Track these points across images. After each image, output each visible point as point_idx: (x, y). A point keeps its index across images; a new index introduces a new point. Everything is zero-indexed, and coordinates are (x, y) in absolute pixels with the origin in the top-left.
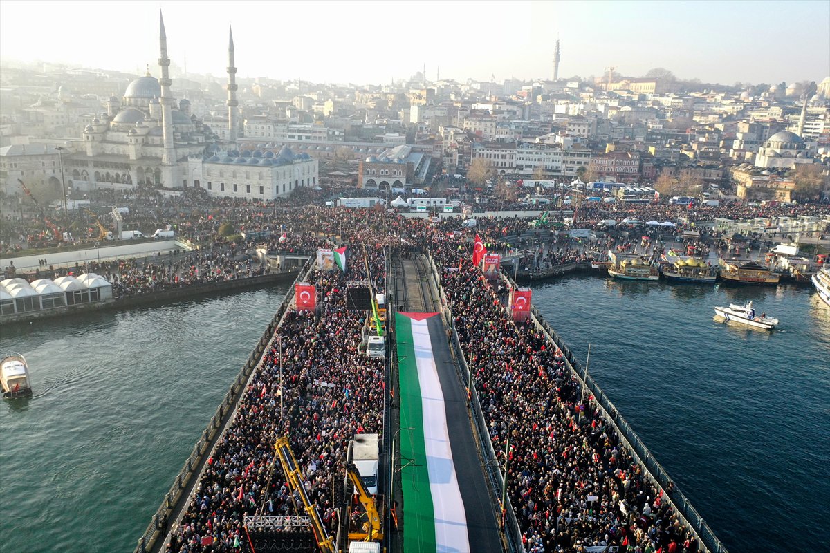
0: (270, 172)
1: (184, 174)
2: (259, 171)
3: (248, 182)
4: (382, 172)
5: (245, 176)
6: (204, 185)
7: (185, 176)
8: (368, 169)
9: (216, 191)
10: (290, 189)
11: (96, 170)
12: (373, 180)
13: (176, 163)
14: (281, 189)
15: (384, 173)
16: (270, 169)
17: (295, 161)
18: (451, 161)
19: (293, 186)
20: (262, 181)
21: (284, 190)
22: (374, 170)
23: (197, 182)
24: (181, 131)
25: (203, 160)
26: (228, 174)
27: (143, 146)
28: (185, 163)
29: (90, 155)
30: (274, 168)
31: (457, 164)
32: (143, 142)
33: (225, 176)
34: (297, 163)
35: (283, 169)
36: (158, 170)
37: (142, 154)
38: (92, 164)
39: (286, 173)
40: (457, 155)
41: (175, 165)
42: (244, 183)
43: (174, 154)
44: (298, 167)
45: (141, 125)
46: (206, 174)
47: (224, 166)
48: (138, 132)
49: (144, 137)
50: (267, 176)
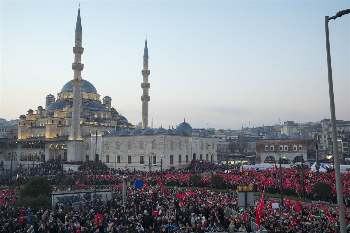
0: (163, 139)
1: (87, 149)
3: (141, 152)
4: (281, 148)
5: (139, 147)
6: (103, 159)
7: (88, 152)
8: (267, 146)
9: (112, 164)
10: (187, 161)
11: (21, 151)
12: (271, 157)
13: (81, 140)
14: (176, 159)
15: (284, 149)
16: (163, 136)
17: (192, 134)
19: (191, 159)
20: (155, 150)
21: (180, 162)
22: (272, 146)
23: (97, 156)
24: (96, 116)
25: (103, 134)
26: (124, 146)
27: (58, 126)
28: (88, 139)
29: (20, 138)
30: (168, 136)
31: (343, 151)
32: (60, 124)
33: (121, 148)
34: (194, 136)
35: (179, 139)
36: (65, 146)
37: (57, 134)
38: (20, 146)
39: (182, 144)
40: (342, 143)
41: (80, 141)
42: (138, 154)
43: (79, 130)
44: (196, 140)
45: (60, 110)
46: (105, 148)
47: (120, 138)
48: (56, 115)
49: (61, 120)
50: (160, 145)
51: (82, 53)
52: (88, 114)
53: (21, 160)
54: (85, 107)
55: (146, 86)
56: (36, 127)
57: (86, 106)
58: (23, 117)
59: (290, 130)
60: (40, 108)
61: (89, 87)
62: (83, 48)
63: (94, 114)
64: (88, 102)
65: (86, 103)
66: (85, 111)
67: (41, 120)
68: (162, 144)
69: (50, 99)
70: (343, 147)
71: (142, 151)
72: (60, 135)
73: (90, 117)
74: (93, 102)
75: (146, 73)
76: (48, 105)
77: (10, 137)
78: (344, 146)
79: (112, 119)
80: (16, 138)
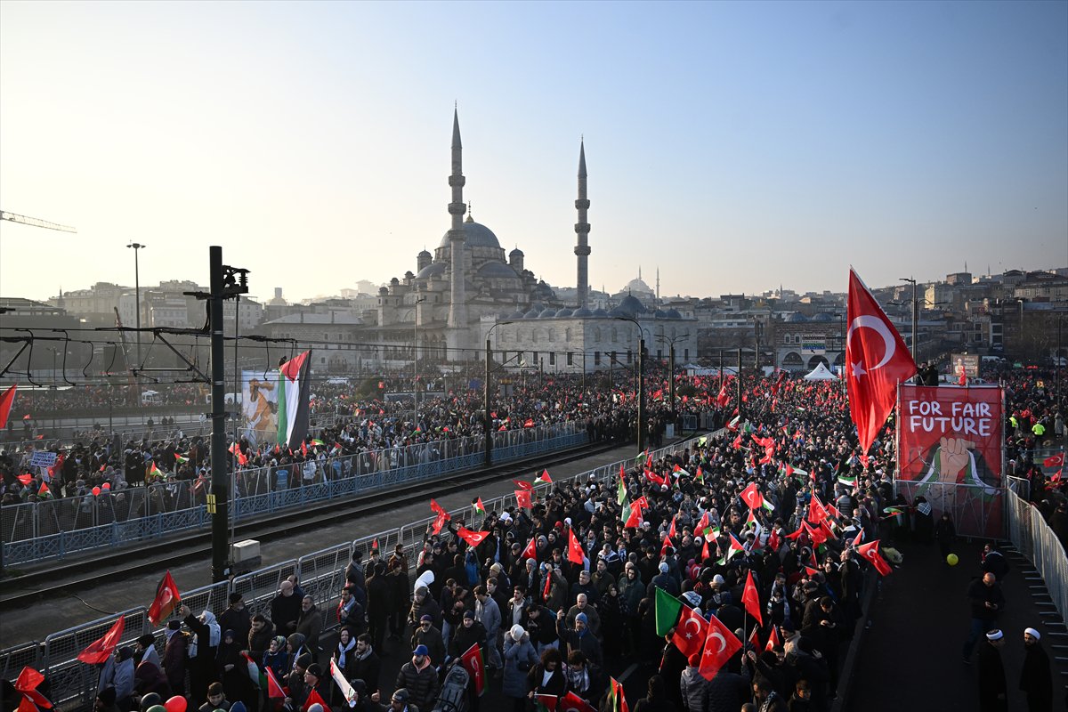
1: (476, 341)
2: (566, 327)
3: (551, 346)
5: (548, 336)
6: (498, 358)
7: (477, 345)
11: (385, 343)
12: (796, 355)
13: (466, 326)
14: (606, 358)
16: (582, 321)
17: (640, 316)
18: (979, 336)
20: (570, 343)
23: (490, 353)
24: (493, 287)
25: (498, 318)
26: (527, 337)
27: (434, 306)
28: (476, 325)
29: (381, 324)
30: (590, 321)
31: (991, 342)
32: (436, 300)
33: (523, 340)
34: (644, 319)
35: (612, 325)
36: (444, 337)
37: (433, 318)
38: (381, 337)
39: (618, 333)
40: (991, 326)
41: (464, 329)
42: (547, 349)
43: (463, 312)
44: (647, 327)
45: (437, 278)
46: (501, 340)
47: (522, 324)
48: (430, 287)
49: (438, 295)
50: (577, 335)
51: (463, 184)
52: (480, 283)
53: (386, 359)
54: (476, 272)
55: (583, 228)
56: (402, 306)
57: (479, 271)
58: (383, 290)
59: (940, 295)
60: (409, 274)
61: (485, 236)
62: (464, 177)
63: (490, 284)
64: (482, 262)
65: (478, 264)
66: (476, 278)
67: (410, 295)
68: (580, 334)
69: (424, 257)
70: (992, 334)
71: (551, 344)
72: (437, 319)
73: (483, 289)
74: (492, 261)
75: (583, 204)
76: (422, 268)
77: (367, 322)
78: (994, 332)
79: (525, 290)
80: (376, 323)
